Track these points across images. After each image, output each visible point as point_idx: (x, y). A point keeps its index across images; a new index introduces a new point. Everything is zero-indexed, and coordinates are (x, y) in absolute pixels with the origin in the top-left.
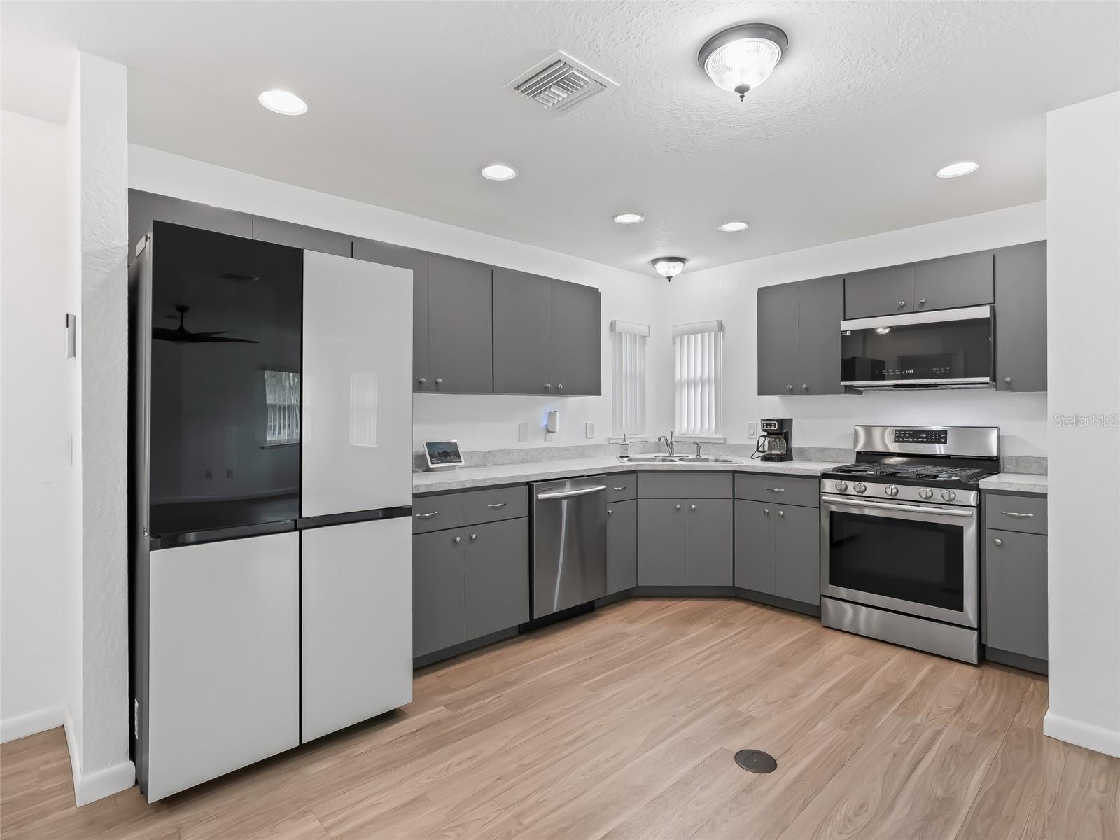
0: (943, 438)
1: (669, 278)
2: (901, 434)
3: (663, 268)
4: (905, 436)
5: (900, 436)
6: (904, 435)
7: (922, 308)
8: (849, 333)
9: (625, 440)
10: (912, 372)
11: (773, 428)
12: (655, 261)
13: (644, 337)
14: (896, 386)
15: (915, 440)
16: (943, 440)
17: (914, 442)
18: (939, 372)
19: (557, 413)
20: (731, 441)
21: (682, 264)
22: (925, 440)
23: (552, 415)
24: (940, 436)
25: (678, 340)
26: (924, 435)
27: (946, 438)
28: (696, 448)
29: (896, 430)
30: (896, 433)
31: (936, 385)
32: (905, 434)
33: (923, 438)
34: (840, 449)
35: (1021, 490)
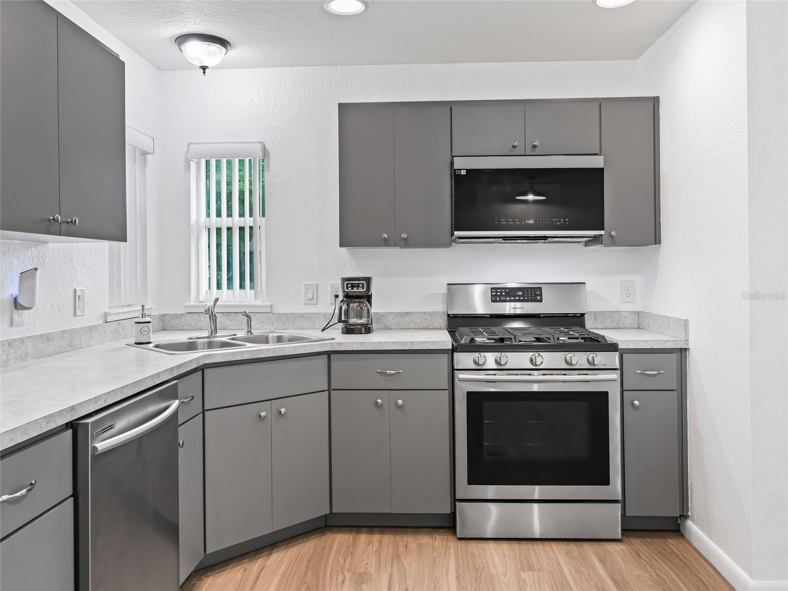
0: (538, 295)
1: (204, 68)
2: (497, 292)
3: (196, 51)
4: (501, 295)
5: (496, 295)
6: (499, 294)
7: (534, 151)
8: (463, 173)
9: (143, 316)
10: (531, 222)
11: (361, 290)
12: (182, 39)
13: (145, 154)
14: (505, 238)
15: (512, 298)
16: (539, 298)
17: (511, 301)
18: (558, 223)
19: (38, 271)
20: (280, 309)
21: (224, 50)
22: (522, 298)
23: (28, 276)
24: (535, 294)
25: (193, 166)
26: (520, 293)
27: (541, 295)
28: (245, 322)
29: (492, 289)
30: (492, 292)
31: (545, 238)
32: (501, 292)
33: (520, 296)
34: (424, 313)
35: (655, 347)
